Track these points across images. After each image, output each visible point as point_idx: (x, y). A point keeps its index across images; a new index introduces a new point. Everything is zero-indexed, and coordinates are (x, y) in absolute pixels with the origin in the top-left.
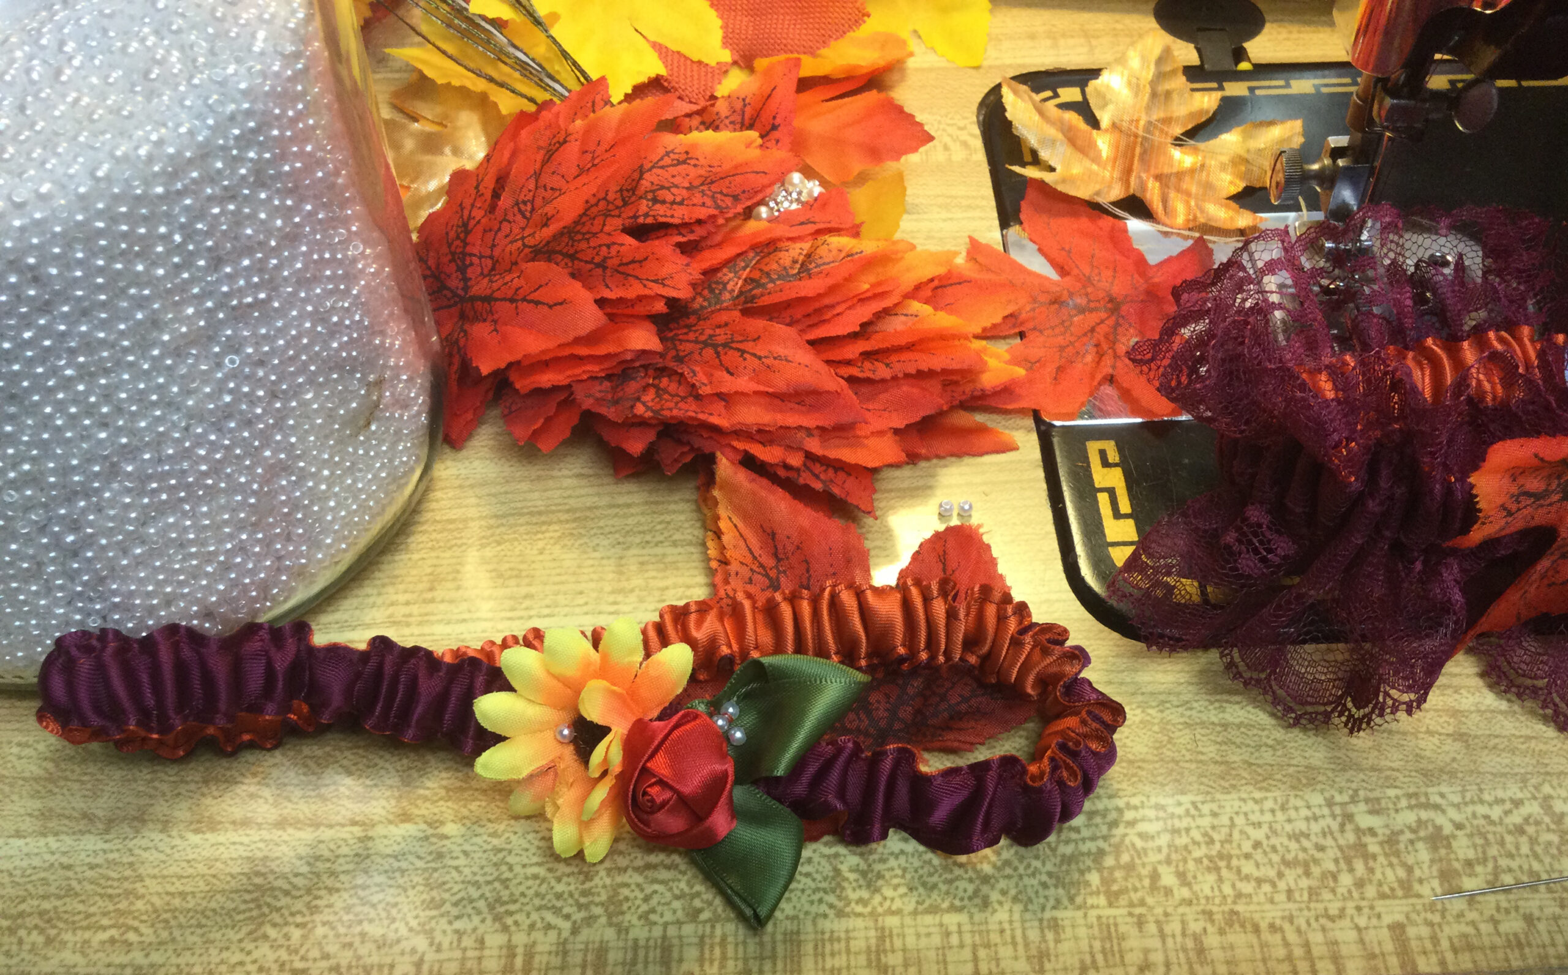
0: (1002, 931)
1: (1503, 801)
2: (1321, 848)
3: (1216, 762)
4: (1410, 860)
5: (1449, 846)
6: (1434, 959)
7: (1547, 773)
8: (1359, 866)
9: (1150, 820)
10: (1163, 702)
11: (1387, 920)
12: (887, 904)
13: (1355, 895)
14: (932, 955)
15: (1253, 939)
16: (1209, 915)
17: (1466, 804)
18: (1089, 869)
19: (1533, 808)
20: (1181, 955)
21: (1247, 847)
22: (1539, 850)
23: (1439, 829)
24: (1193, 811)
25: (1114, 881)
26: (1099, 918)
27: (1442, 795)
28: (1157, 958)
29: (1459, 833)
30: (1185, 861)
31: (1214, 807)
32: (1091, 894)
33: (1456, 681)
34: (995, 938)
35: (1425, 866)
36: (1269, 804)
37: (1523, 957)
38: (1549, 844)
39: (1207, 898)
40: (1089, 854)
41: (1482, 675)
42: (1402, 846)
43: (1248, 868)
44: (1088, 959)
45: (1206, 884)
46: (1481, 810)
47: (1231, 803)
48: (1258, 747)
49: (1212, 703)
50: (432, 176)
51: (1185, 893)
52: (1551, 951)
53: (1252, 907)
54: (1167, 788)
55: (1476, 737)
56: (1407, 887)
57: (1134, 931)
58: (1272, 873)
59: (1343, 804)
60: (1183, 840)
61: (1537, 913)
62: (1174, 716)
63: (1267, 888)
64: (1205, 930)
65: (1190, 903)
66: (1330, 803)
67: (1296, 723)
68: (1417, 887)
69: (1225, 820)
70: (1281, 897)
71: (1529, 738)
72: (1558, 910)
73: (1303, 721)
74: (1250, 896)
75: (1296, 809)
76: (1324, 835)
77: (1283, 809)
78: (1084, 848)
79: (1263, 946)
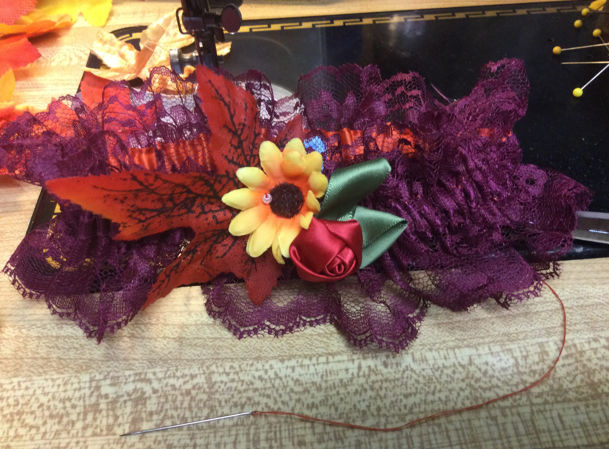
1: (186, 376)
3: (43, 358)
4: (119, 412)
5: (144, 404)
7: (218, 359)
17: (165, 378)
19: (201, 380)
22: (193, 404)
23: (143, 393)
24: (17, 387)
29: (154, 396)
31: (28, 384)
35: (126, 416)
36: (59, 382)
38: (200, 401)
42: (118, 405)
46: (172, 381)
47: (39, 381)
48: (69, 349)
54: (10, 374)
55: (188, 339)
56: (110, 429)
58: (40, 422)
59: (98, 381)
61: (176, 443)
63: (34, 431)
66: (92, 380)
68: (115, 428)
69: (31, 392)
70: (39, 436)
71: (216, 339)
72: (188, 441)
74: (22, 436)
75: (72, 384)
76: (80, 398)
77: (65, 384)
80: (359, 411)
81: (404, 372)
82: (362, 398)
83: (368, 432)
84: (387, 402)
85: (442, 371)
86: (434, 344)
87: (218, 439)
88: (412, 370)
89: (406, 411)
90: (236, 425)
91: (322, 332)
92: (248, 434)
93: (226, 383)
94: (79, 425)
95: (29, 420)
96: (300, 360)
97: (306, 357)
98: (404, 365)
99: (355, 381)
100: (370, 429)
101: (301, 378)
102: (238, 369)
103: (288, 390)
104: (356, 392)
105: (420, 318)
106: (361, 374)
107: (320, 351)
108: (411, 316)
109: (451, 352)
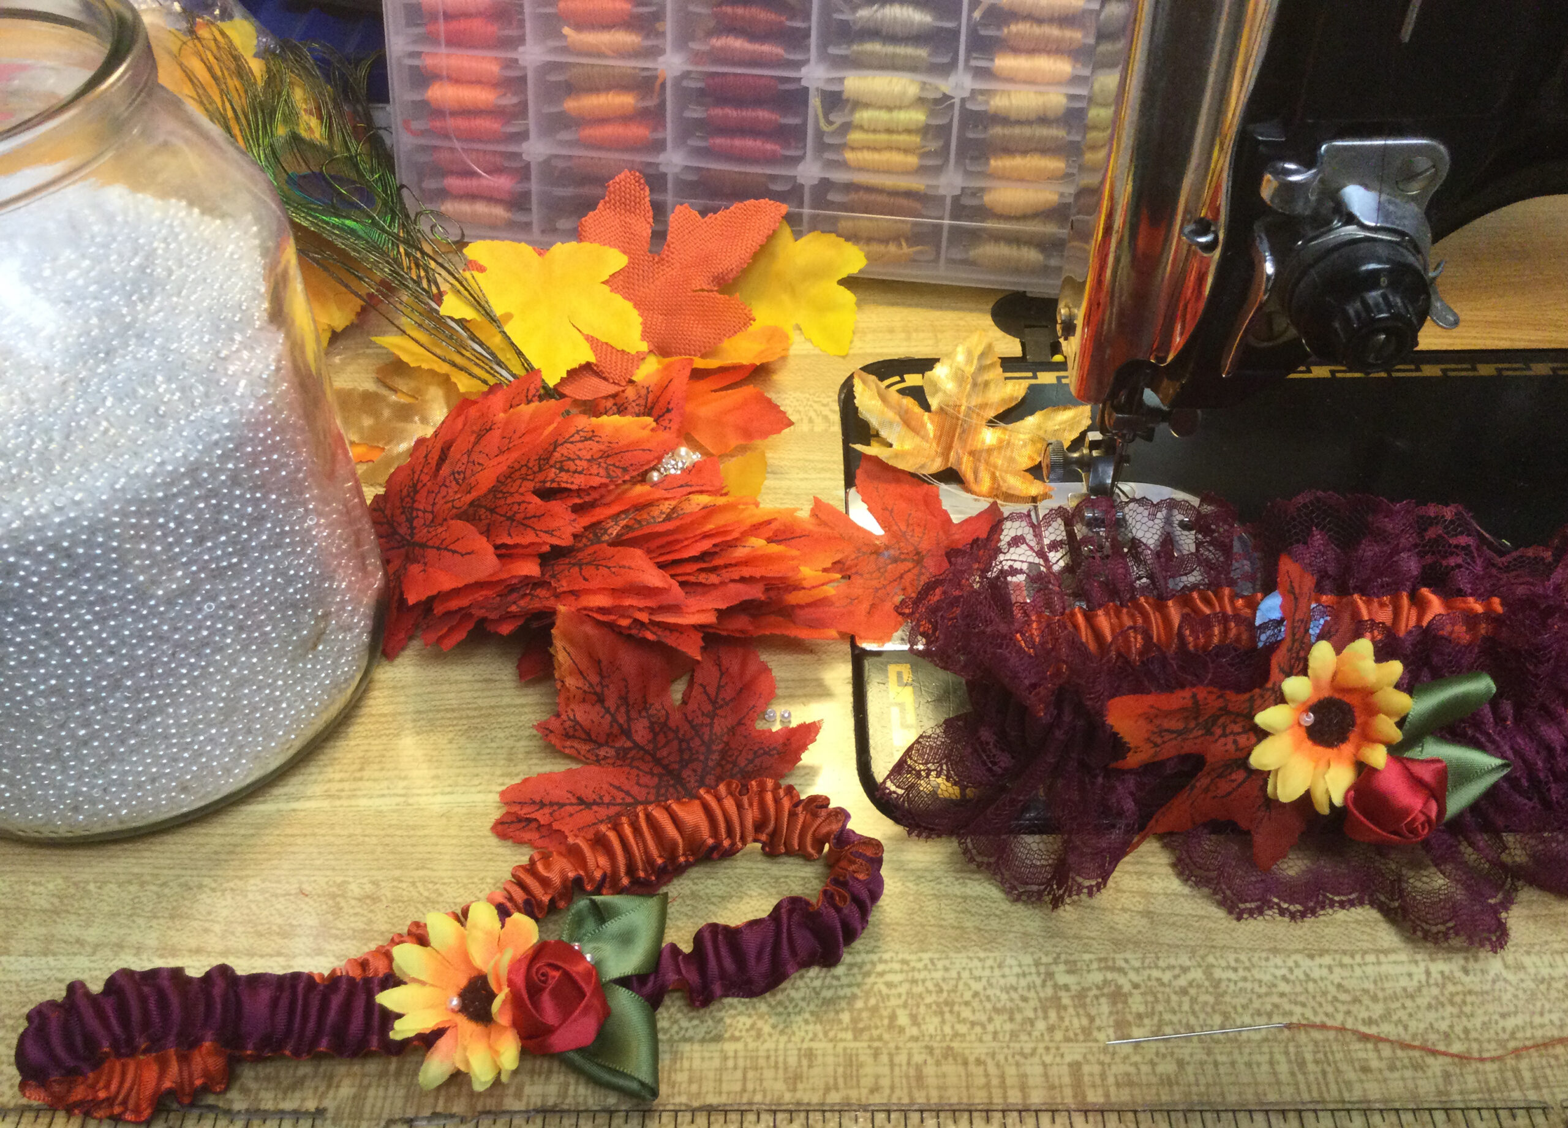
0: (768, 1057)
1: (1174, 967)
2: (1025, 999)
3: (953, 927)
4: (1093, 1012)
5: (1125, 1002)
6: (1100, 1091)
7: (1213, 947)
8: (1053, 1015)
9: (896, 972)
10: (919, 877)
11: (1068, 1059)
13: (1047, 1038)
14: (711, 1075)
15: (961, 1069)
16: (930, 1050)
17: (1144, 968)
18: (843, 1010)
19: (1197, 974)
20: (904, 1081)
21: (968, 996)
22: (1197, 1008)
23: (1119, 987)
24: (930, 966)
25: (861, 1020)
26: (845, 1049)
27: (1126, 961)
28: (885, 1082)
29: (1135, 991)
30: (918, 1006)
31: (947, 963)
32: (842, 1030)
33: (1150, 869)
34: (762, 1062)
35: (1104, 1017)
36: (989, 962)
37: (1172, 1093)
38: (1206, 1003)
39: (931, 1036)
40: (845, 997)
41: (1174, 865)
42: (1088, 1000)
43: (966, 1013)
44: (831, 1082)
45: (931, 1025)
46: (1156, 973)
47: (960, 960)
48: (988, 916)
49: (957, 879)
50: (402, 440)
51: (915, 1031)
52: (1194, 1089)
53: (964, 1045)
54: (914, 947)
55: (1160, 914)
56: (1087, 1032)
57: (870, 1060)
58: (984, 1018)
59: (1047, 965)
60: (918, 989)
61: (1187, 1058)
62: (926, 888)
63: (978, 1029)
64: (925, 1062)
65: (917, 1039)
66: (1037, 964)
67: (1017, 899)
68: (1095, 1034)
69: (954, 974)
70: (989, 1037)
71: (1202, 917)
72: (1205, 1057)
73: (1024, 898)
74: (964, 1035)
75: (1011, 967)
76: (1029, 988)
77: (1000, 966)
78: (841, 993)
79: (968, 1075)
80: (1438, 1032)
81: (1494, 982)
82: (1439, 1015)
83: (1457, 1060)
84: (1478, 1022)
85: (1549, 984)
86: (1532, 945)
87: (1246, 1058)
88: (1505, 980)
89: (1506, 1036)
90: (1266, 1040)
91: (1360, 918)
92: (1287, 1053)
93: (1236, 983)
94: (1041, 1025)
96: (1338, 957)
97: (1344, 952)
98: (1492, 974)
99: (1425, 991)
100: (1460, 1056)
101: (1345, 983)
102: (1247, 964)
103: (1330, 998)
104: (1429, 1007)
105: (1507, 903)
106: (1432, 981)
107: (1366, 945)
108: (1492, 901)
109: (1558, 958)
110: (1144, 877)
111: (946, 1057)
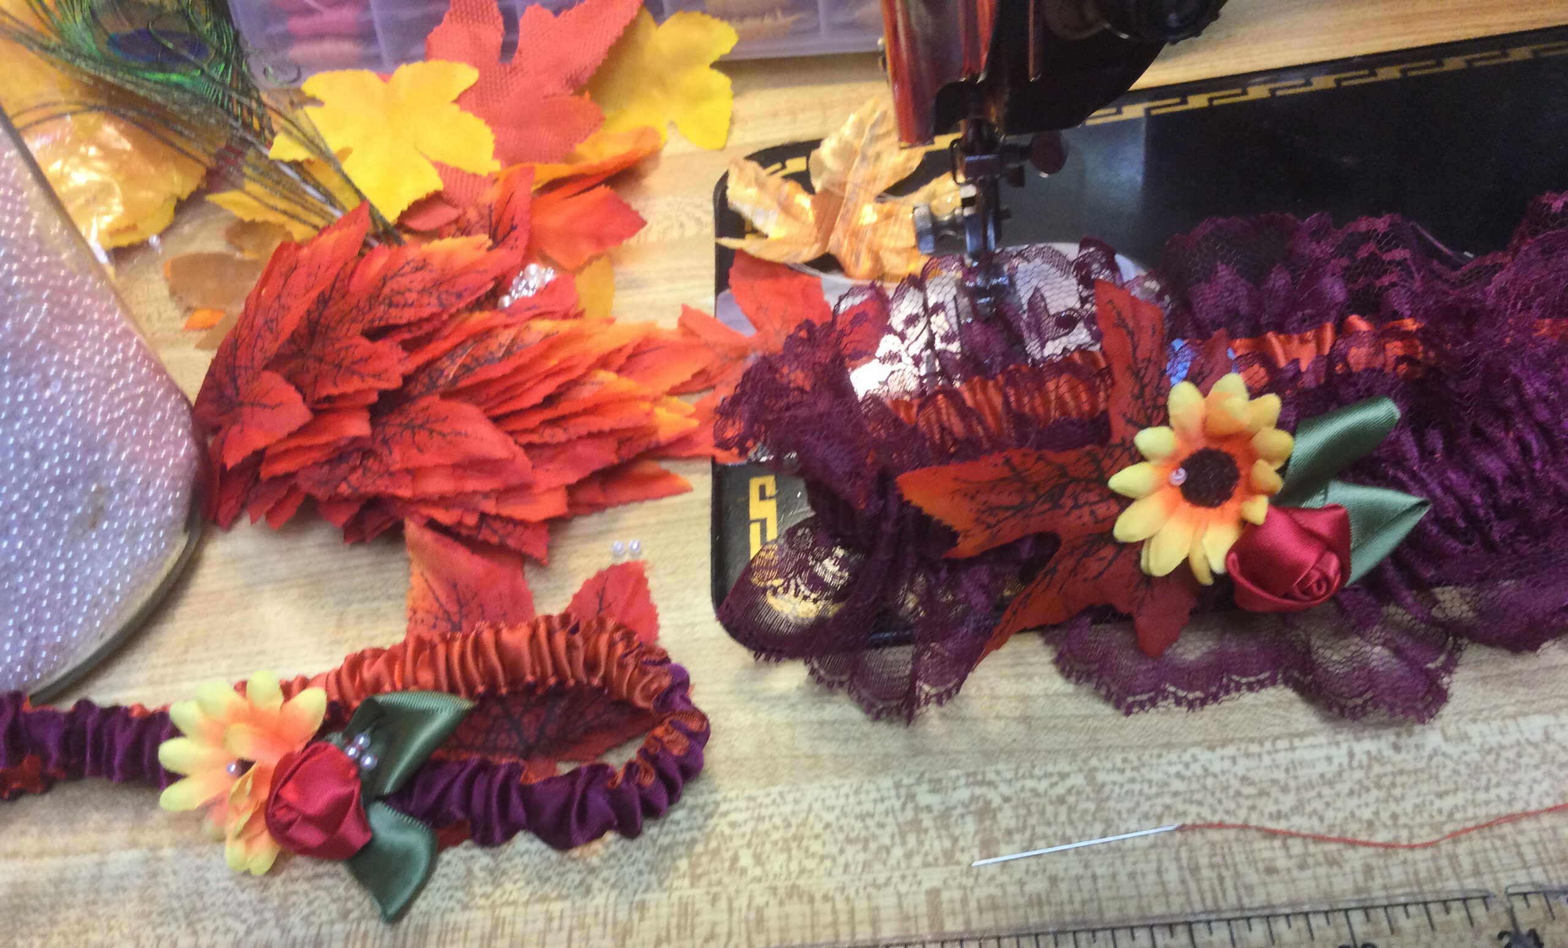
0: (597, 914)
1: (1051, 775)
2: (881, 826)
3: (807, 756)
4: (957, 832)
5: (994, 818)
6: (960, 919)
7: (1097, 748)
8: (912, 840)
9: (741, 811)
10: (776, 705)
11: (926, 886)
12: (505, 897)
13: (903, 864)
14: (534, 938)
15: (807, 909)
16: (774, 890)
17: (1017, 779)
18: (680, 857)
19: (1077, 780)
20: (743, 926)
22: (1075, 816)
23: (988, 803)
24: (778, 800)
25: (700, 864)
26: (680, 898)
27: (998, 773)
28: (722, 930)
29: (1007, 806)
30: (763, 844)
31: (798, 795)
32: (678, 877)
33: (1031, 670)
34: (590, 920)
35: (969, 837)
36: (844, 790)
37: (1041, 914)
38: (1085, 812)
39: (775, 876)
40: (683, 842)
41: (1056, 662)
42: (952, 820)
44: (664, 934)
45: (776, 862)
46: (1030, 784)
47: (812, 790)
48: (846, 740)
49: (814, 704)
51: (758, 872)
52: (1068, 908)
53: (812, 881)
54: (762, 782)
55: (1039, 718)
56: (949, 856)
57: (707, 907)
58: (835, 850)
59: (909, 786)
60: (765, 826)
61: (1061, 874)
62: (780, 718)
63: (828, 863)
64: (767, 904)
65: (760, 880)
66: (898, 785)
67: (877, 718)
68: (958, 856)
69: (804, 806)
70: (838, 871)
71: (1086, 717)
72: (1081, 871)
73: (884, 715)
74: (811, 872)
75: (868, 793)
76: (887, 813)
77: (857, 792)
78: (680, 838)
79: (815, 913)
80: (1360, 820)
81: (1430, 758)
82: (1363, 801)
83: (1381, 850)
84: (1408, 805)
85: (1498, 755)
86: (1480, 711)
87: (1129, 868)
88: (1444, 754)
89: (1443, 818)
90: (1153, 846)
91: (1272, 700)
92: (1178, 859)
93: (1122, 786)
94: (898, 852)
95: (816, 847)
96: (1243, 746)
97: (1252, 740)
98: (1428, 749)
99: (1346, 775)
100: (1386, 846)
101: (1251, 775)
102: (1136, 763)
103: (1231, 792)
104: (1351, 793)
105: (1449, 667)
106: (1355, 763)
107: (1277, 731)
108: (1431, 666)
109: (1510, 723)
110: (1023, 679)
111: (790, 896)
